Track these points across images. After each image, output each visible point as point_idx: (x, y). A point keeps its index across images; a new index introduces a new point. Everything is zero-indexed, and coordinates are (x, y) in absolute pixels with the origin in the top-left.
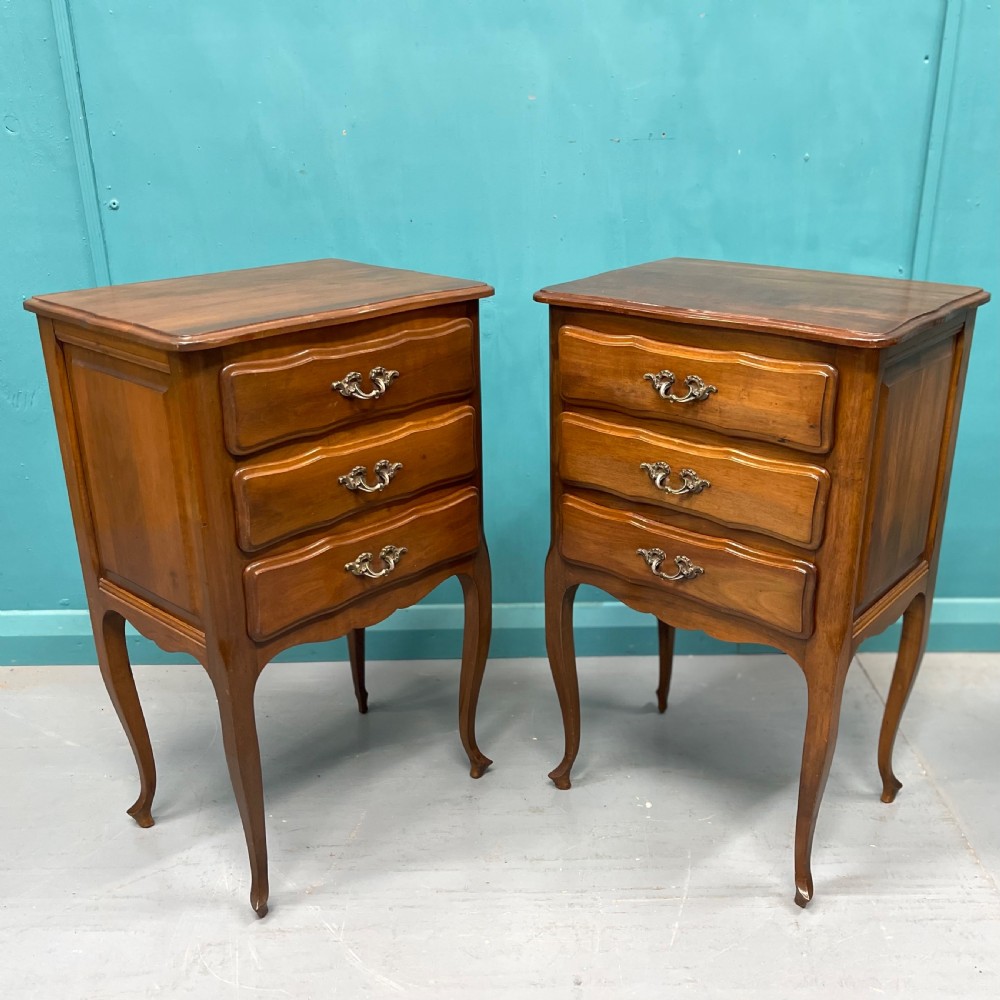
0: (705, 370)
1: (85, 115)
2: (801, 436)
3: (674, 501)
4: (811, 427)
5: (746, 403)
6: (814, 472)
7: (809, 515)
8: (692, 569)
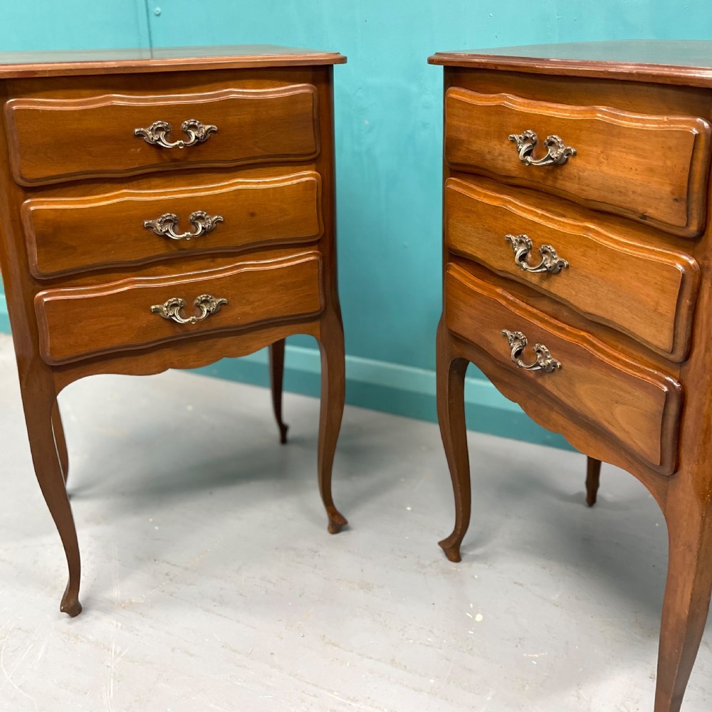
0: (569, 130)
2: (663, 211)
3: (532, 280)
4: (676, 200)
5: (605, 168)
6: (683, 261)
7: (671, 315)
8: (549, 361)
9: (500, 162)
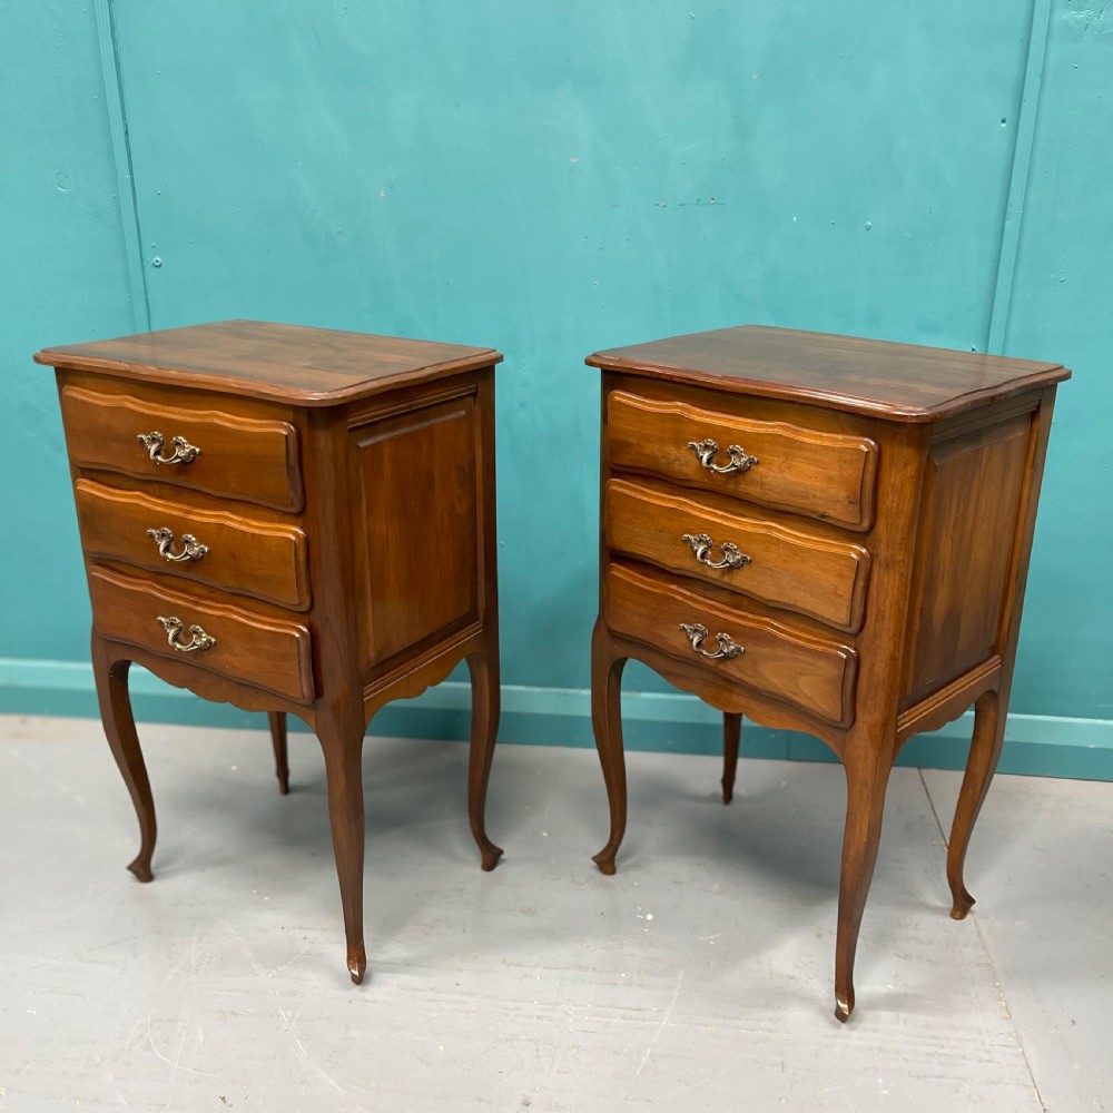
0: (748, 440)
1: (131, 173)
2: (841, 512)
3: (715, 575)
4: (851, 502)
5: (787, 476)
6: (856, 551)
7: (848, 596)
8: (732, 647)
9: (677, 466)
